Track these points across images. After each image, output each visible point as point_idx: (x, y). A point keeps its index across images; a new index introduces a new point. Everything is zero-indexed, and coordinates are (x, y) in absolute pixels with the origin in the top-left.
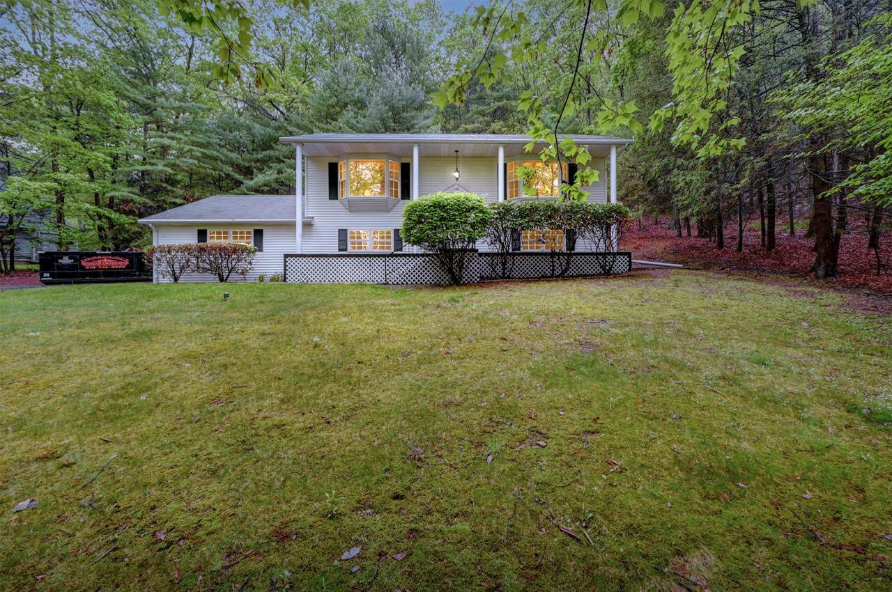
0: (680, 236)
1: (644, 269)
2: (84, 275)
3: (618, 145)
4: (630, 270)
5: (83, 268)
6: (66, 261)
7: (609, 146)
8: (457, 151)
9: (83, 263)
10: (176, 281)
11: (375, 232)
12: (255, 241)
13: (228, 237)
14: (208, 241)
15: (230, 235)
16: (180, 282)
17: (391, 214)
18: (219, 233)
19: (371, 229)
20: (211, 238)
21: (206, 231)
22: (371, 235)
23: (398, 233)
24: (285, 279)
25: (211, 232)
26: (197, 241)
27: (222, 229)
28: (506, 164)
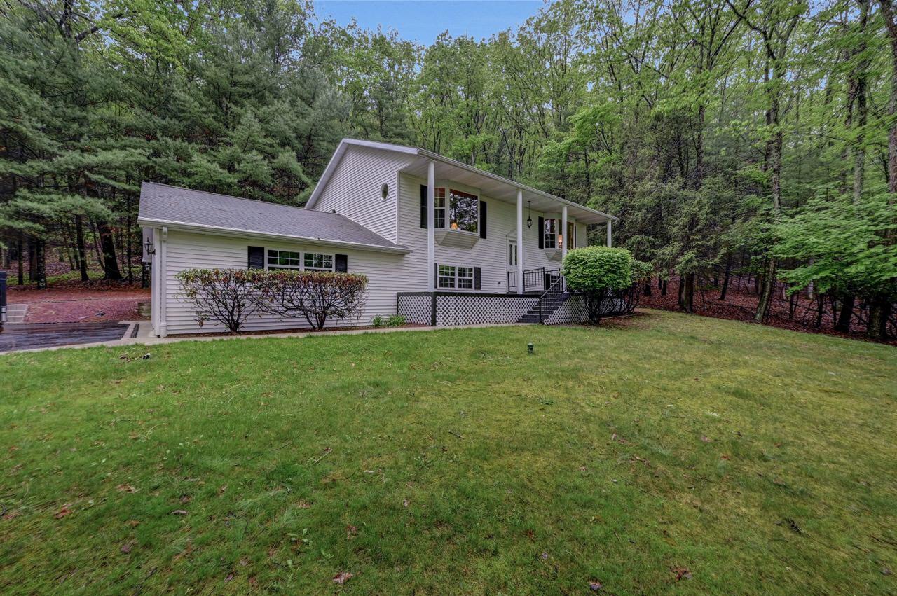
10: (235, 330)
11: (460, 269)
12: (337, 270)
13: (298, 261)
14: (267, 265)
15: (302, 259)
16: (242, 330)
17: (474, 251)
18: (283, 254)
19: (457, 265)
20: (270, 261)
21: (262, 249)
22: (456, 272)
23: (478, 270)
24: (434, 323)
25: (271, 253)
26: (247, 265)
27: (289, 250)
28: (543, 218)
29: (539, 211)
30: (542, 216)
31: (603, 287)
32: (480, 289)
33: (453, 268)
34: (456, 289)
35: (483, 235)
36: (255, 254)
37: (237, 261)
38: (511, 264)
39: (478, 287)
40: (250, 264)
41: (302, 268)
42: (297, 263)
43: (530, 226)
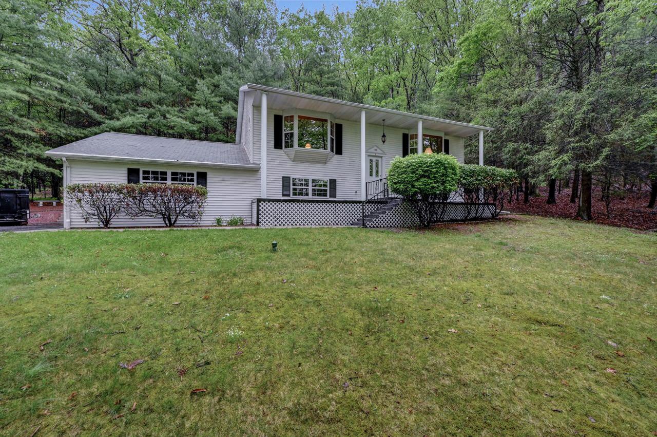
8: (384, 120)
10: (106, 226)
11: (314, 181)
12: (198, 183)
13: (166, 178)
14: (141, 181)
15: (169, 176)
16: (111, 226)
17: (327, 166)
18: (155, 173)
19: (310, 178)
20: (144, 178)
21: (138, 170)
22: (310, 183)
23: (333, 182)
24: (258, 224)
25: (144, 172)
26: (127, 181)
27: (159, 169)
28: (408, 134)
29: (402, 128)
30: (406, 132)
31: (416, 191)
32: (335, 197)
33: (307, 181)
34: (310, 197)
35: (339, 151)
36: (133, 174)
37: (119, 178)
38: (371, 175)
39: (333, 194)
40: (129, 181)
41: (169, 182)
42: (165, 179)
43: (384, 142)
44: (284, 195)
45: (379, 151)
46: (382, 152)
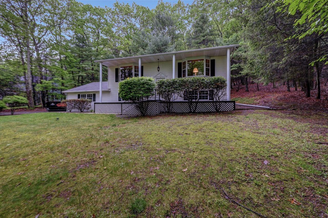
0: (289, 91)
1: (242, 109)
2: (58, 109)
3: (230, 48)
4: (234, 110)
5: (57, 106)
6: (53, 104)
7: (226, 49)
8: (158, 59)
9: (57, 105)
14: (80, 98)
15: (87, 96)
24: (95, 112)
25: (82, 95)
27: (85, 94)
28: (181, 63)
37: (76, 97)
43: (159, 71)
44: (119, 101)
45: (163, 75)
46: (164, 76)
